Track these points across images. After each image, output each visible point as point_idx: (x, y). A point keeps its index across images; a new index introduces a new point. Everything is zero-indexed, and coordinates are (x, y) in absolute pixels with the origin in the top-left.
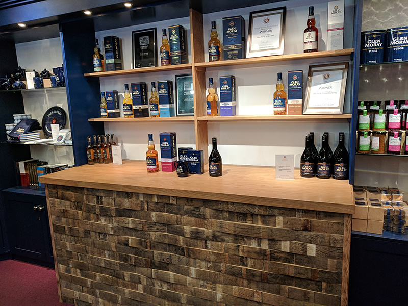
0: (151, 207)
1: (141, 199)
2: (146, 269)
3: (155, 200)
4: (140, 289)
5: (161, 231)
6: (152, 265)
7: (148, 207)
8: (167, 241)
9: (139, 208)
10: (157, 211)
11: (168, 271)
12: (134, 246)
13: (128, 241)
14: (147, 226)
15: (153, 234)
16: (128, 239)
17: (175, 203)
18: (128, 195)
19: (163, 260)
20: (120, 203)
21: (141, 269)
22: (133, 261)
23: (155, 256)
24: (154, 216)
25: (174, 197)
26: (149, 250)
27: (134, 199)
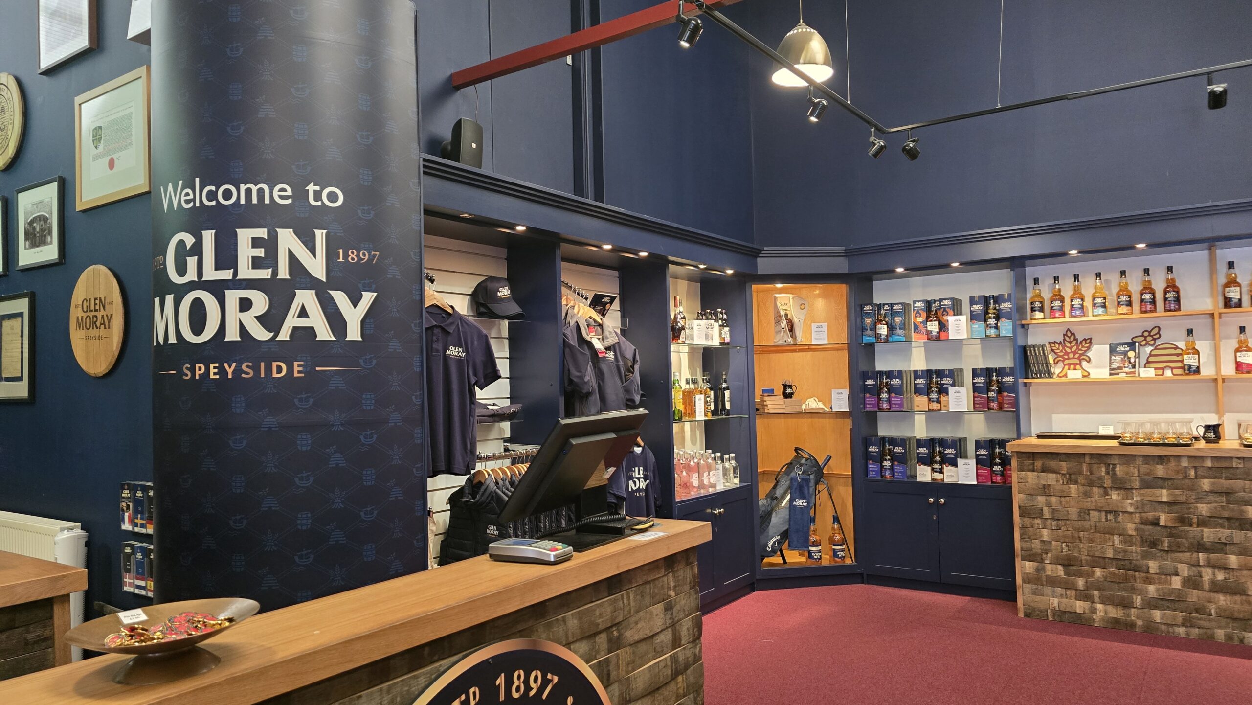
0: (1202, 474)
1: (1185, 463)
2: (1189, 554)
3: (1209, 464)
4: (1176, 582)
5: (1217, 503)
6: (1200, 546)
7: (1196, 473)
8: (1226, 514)
9: (1181, 476)
10: (1211, 478)
11: (1226, 554)
12: (1169, 524)
13: (1158, 519)
14: (1194, 497)
15: (1202, 507)
16: (1159, 516)
17: (1241, 466)
18: (1162, 459)
19: (1219, 539)
20: (1148, 471)
21: (1180, 555)
22: (1167, 545)
23: (1205, 535)
24: (1206, 484)
25: (1238, 458)
26: (1194, 528)
27: (1173, 464)
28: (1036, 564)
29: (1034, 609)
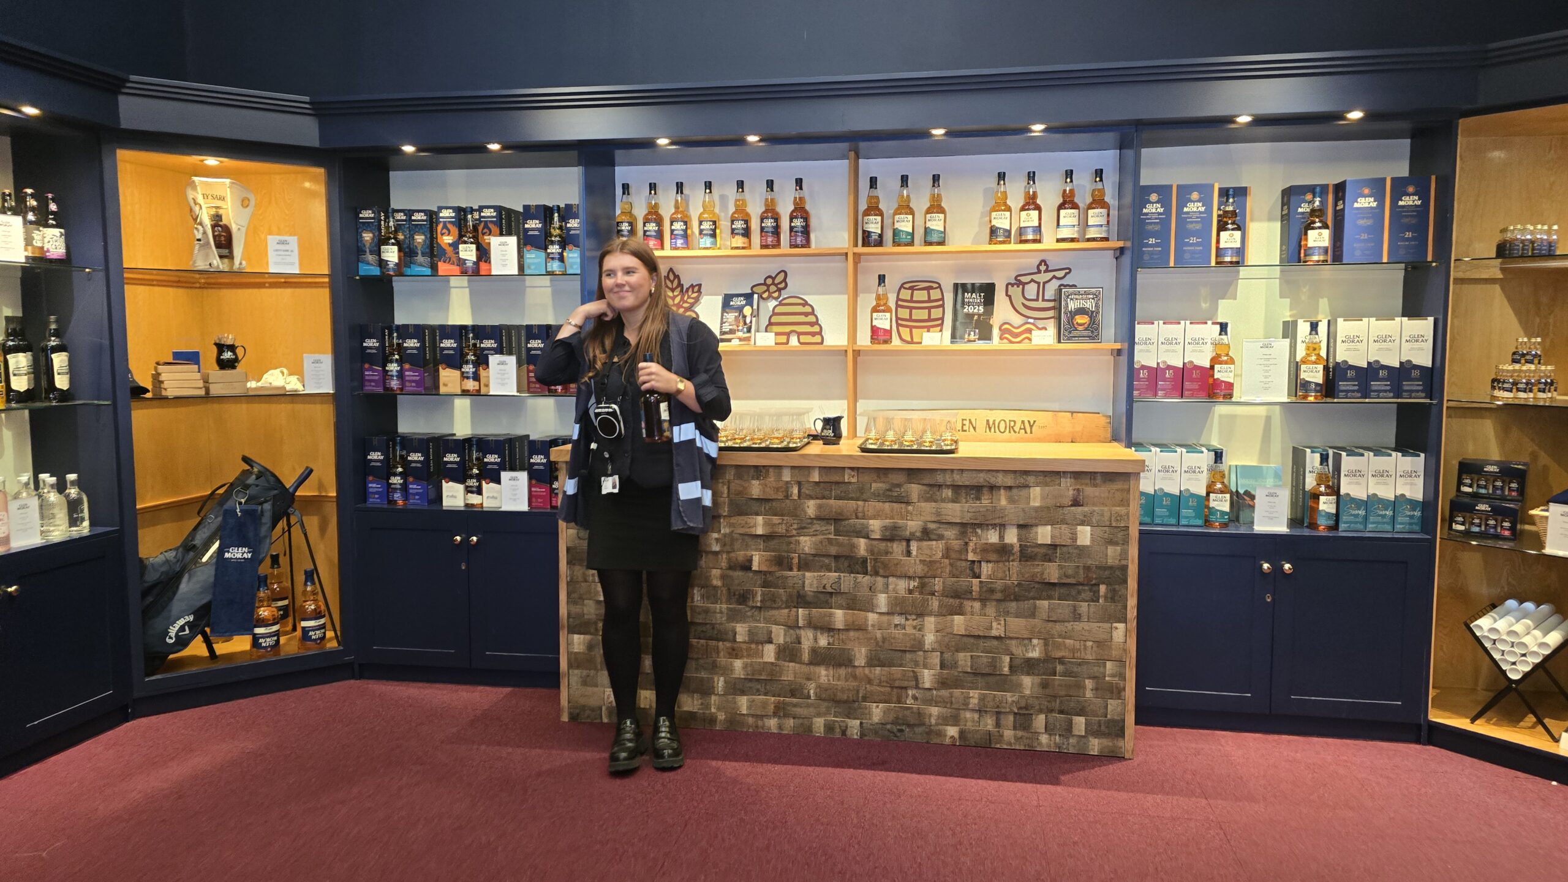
0: (807, 492)
1: (787, 476)
2: (786, 611)
3: (816, 477)
4: (769, 653)
5: (823, 534)
6: (800, 599)
7: (799, 492)
8: (833, 550)
9: (780, 496)
10: (817, 498)
11: (831, 608)
12: (764, 568)
13: (750, 561)
14: (795, 526)
15: (805, 541)
16: (752, 556)
17: (854, 480)
18: (759, 471)
19: (824, 587)
20: (741, 489)
21: (775, 612)
22: (759, 598)
23: (807, 582)
24: (811, 508)
25: (852, 469)
26: (795, 573)
27: (772, 479)
28: (588, 637)
29: (584, 708)
